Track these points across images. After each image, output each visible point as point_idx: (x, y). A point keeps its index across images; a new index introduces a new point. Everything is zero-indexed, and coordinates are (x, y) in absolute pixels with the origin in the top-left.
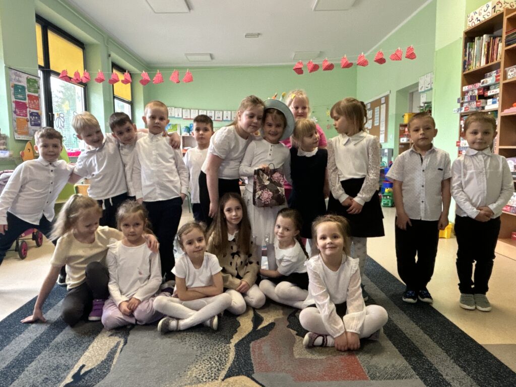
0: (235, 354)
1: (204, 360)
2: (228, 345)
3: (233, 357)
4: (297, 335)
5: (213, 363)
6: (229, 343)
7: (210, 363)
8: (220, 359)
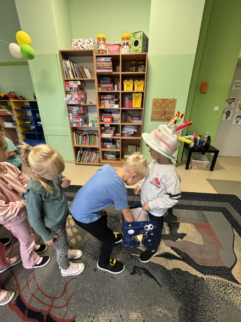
0: (213, 276)
1: (229, 298)
2: (206, 280)
3: (217, 277)
4: (182, 239)
5: (229, 292)
6: (202, 278)
7: (230, 293)
8: (223, 286)
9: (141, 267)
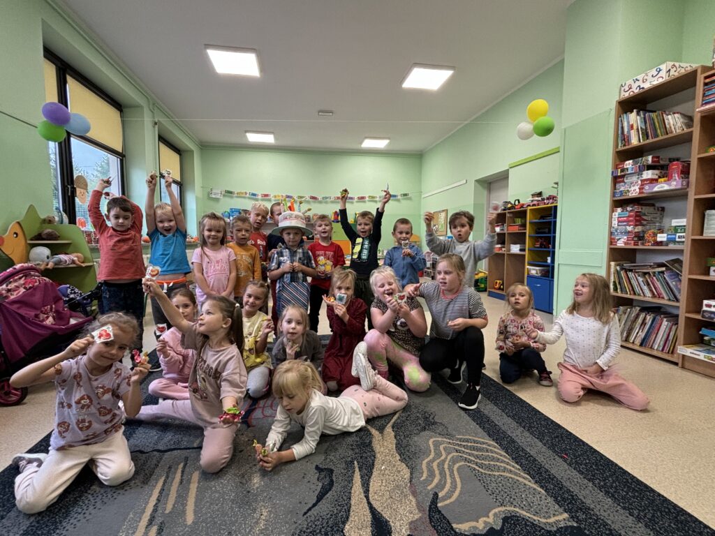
9: (334, 479)
